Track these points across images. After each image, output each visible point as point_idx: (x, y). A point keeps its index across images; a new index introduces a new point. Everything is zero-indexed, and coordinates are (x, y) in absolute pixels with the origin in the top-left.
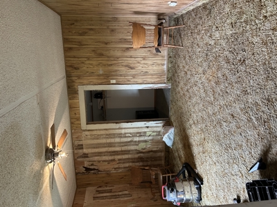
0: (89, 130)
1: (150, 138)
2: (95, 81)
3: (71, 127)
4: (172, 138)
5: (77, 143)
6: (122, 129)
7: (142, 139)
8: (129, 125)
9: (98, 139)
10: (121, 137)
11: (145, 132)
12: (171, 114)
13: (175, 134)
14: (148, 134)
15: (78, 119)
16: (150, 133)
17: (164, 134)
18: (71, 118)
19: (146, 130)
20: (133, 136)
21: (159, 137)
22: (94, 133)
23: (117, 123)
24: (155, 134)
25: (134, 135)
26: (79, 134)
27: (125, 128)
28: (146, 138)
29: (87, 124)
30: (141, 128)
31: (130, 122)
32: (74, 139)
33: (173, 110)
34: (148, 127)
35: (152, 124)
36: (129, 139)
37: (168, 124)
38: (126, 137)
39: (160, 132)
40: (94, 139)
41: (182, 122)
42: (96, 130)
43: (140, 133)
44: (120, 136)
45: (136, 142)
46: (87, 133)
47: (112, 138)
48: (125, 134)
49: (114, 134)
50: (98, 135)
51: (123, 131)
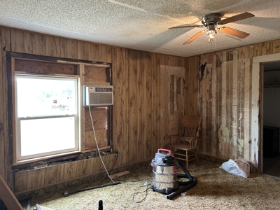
0: (251, 66)
1: (235, 143)
3: (257, 44)
4: (232, 172)
5: (235, 52)
6: (250, 108)
7: (235, 133)
8: (255, 118)
9: (239, 78)
10: (238, 106)
11: (243, 138)
12: (269, 178)
13: (236, 177)
14: (241, 141)
15: (269, 52)
16: (242, 144)
17: (238, 163)
18: (271, 42)
19: (247, 139)
20: (239, 122)
21: (235, 154)
22: (247, 73)
23: (259, 102)
24: (240, 150)
25: (241, 123)
26: (247, 55)
27: (250, 112)
28: (235, 138)
29: (261, 64)
30: (250, 134)
31: (260, 120)
32: (241, 49)
34: (250, 142)
35: (255, 149)
36: (235, 116)
37: (253, 171)
38: (239, 112)
39: (243, 157)
40: (239, 73)
41: (253, 192)
42: (251, 76)
43: (243, 131)
44: (241, 106)
45: (231, 124)
46: (248, 64)
47: (239, 95)
48: (243, 112)
49: (243, 98)
50: (243, 78)
51: (246, 110)
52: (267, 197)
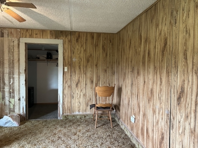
0: (19, 45)
1: (7, 103)
2: (66, 54)
3: (23, 29)
4: (7, 125)
5: (6, 32)
6: (19, 75)
7: (7, 94)
8: (23, 82)
9: (9, 52)
10: (10, 74)
11: (14, 97)
12: (33, 121)
13: (11, 128)
14: (12, 100)
15: (31, 36)
16: (13, 102)
17: (11, 117)
18: (32, 30)
19: (17, 98)
20: (10, 85)
21: (8, 111)
22: (16, 49)
23: (25, 70)
24: (12, 107)
25: (12, 88)
26: (15, 35)
27: (19, 78)
28: (7, 98)
29: (26, 43)
30: (19, 93)
31: (26, 83)
32: (10, 30)
33: (37, 123)
34: (19, 100)
35: (23, 103)
36: (7, 82)
37: (22, 120)
38: (10, 78)
39: (14, 111)
40: (9, 49)
41: (26, 134)
42: (19, 51)
43: (13, 92)
44: (11, 73)
45: (4, 88)
46: (16, 43)
47: (9, 65)
48: (13, 78)
49: (13, 67)
50: (13, 53)
51: (16, 76)
52: (36, 134)
